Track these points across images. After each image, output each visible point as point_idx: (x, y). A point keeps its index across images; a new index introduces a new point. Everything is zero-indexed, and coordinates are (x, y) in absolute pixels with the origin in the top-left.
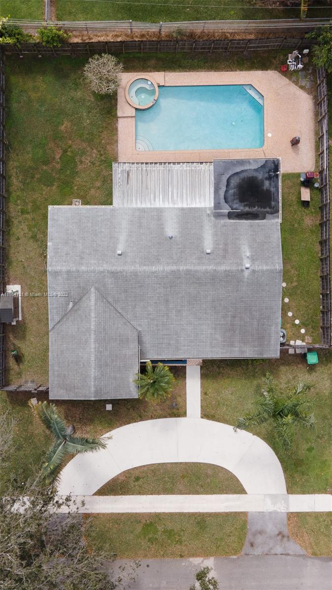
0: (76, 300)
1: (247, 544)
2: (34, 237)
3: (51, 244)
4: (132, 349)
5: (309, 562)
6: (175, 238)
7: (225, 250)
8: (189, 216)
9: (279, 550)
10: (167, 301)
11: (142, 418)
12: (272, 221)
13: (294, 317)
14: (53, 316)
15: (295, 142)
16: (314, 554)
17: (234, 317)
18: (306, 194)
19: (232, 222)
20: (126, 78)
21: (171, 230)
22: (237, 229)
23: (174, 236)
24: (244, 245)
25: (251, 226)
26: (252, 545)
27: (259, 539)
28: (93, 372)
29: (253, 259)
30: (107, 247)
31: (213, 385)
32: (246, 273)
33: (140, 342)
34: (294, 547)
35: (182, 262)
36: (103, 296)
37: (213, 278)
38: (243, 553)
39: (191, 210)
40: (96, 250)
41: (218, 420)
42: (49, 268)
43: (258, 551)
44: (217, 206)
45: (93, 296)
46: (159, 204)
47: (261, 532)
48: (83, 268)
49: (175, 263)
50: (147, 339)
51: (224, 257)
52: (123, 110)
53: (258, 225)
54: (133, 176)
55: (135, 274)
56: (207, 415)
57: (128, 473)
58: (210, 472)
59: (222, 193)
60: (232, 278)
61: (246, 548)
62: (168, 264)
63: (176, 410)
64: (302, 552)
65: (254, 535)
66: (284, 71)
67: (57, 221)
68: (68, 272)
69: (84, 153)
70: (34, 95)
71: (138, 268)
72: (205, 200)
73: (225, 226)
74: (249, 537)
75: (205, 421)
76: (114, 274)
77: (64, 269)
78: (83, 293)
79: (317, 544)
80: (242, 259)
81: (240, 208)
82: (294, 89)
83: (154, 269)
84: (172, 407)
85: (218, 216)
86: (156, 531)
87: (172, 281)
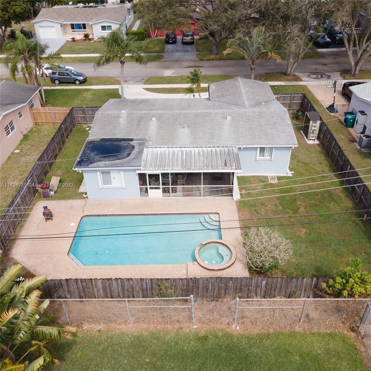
3: (288, 122)
6: (181, 127)
7: (140, 121)
12: (95, 138)
19: (131, 136)
21: (184, 132)
22: (127, 133)
23: (183, 128)
24: (123, 124)
25: (115, 135)
29: (118, 116)
30: (239, 121)
35: (177, 115)
40: (248, 120)
49: (182, 114)
51: (141, 117)
53: (108, 135)
62: (188, 113)
67: (287, 135)
71: (212, 111)
73: (137, 135)
80: (127, 117)
81: (121, 143)
85: (142, 139)
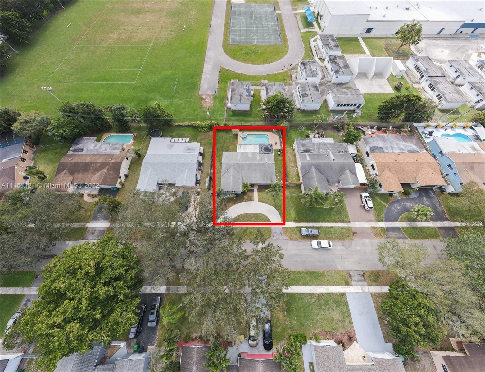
0: (228, 170)
1: (272, 236)
2: (219, 161)
3: (223, 158)
4: (241, 181)
5: (290, 241)
6: (251, 157)
7: (262, 160)
8: (253, 154)
9: (281, 238)
10: (249, 170)
11: (243, 201)
12: (272, 155)
13: (279, 178)
14: (223, 173)
15: (276, 143)
16: (291, 239)
17: (265, 173)
18: (279, 153)
20: (240, 133)
21: (250, 155)
22: (264, 156)
24: (266, 159)
25: (267, 155)
26: (273, 236)
27: (275, 235)
28: (231, 185)
29: (268, 161)
30: (236, 159)
31: (260, 193)
32: (267, 164)
33: (243, 179)
34: (285, 237)
35: (252, 161)
36: (234, 168)
37: (259, 165)
38: (271, 238)
39: (254, 153)
40: (233, 159)
41: (262, 202)
42: (222, 162)
43: (275, 238)
44: (260, 152)
45: (232, 168)
46: (247, 151)
47: (275, 233)
48: (230, 162)
50: (244, 178)
52: (239, 138)
53: (269, 155)
54: (241, 147)
55: (242, 164)
56: (260, 201)
57: (239, 216)
58: (261, 216)
59: (261, 149)
60: (264, 165)
61: (272, 237)
62: (249, 162)
63: (251, 200)
64: (287, 238)
65: (274, 233)
66: (273, 132)
67: (225, 154)
68: (227, 163)
69: (231, 145)
70: (221, 136)
71: (242, 162)
72: (257, 151)
73: (262, 155)
74: (272, 234)
75: (259, 202)
76: (237, 164)
77: (226, 162)
78: (230, 167)
79: (291, 236)
81: (265, 152)
82: (274, 135)
83: (246, 162)
84: (250, 199)
85: (260, 153)
86: (247, 232)
87: (250, 165)
